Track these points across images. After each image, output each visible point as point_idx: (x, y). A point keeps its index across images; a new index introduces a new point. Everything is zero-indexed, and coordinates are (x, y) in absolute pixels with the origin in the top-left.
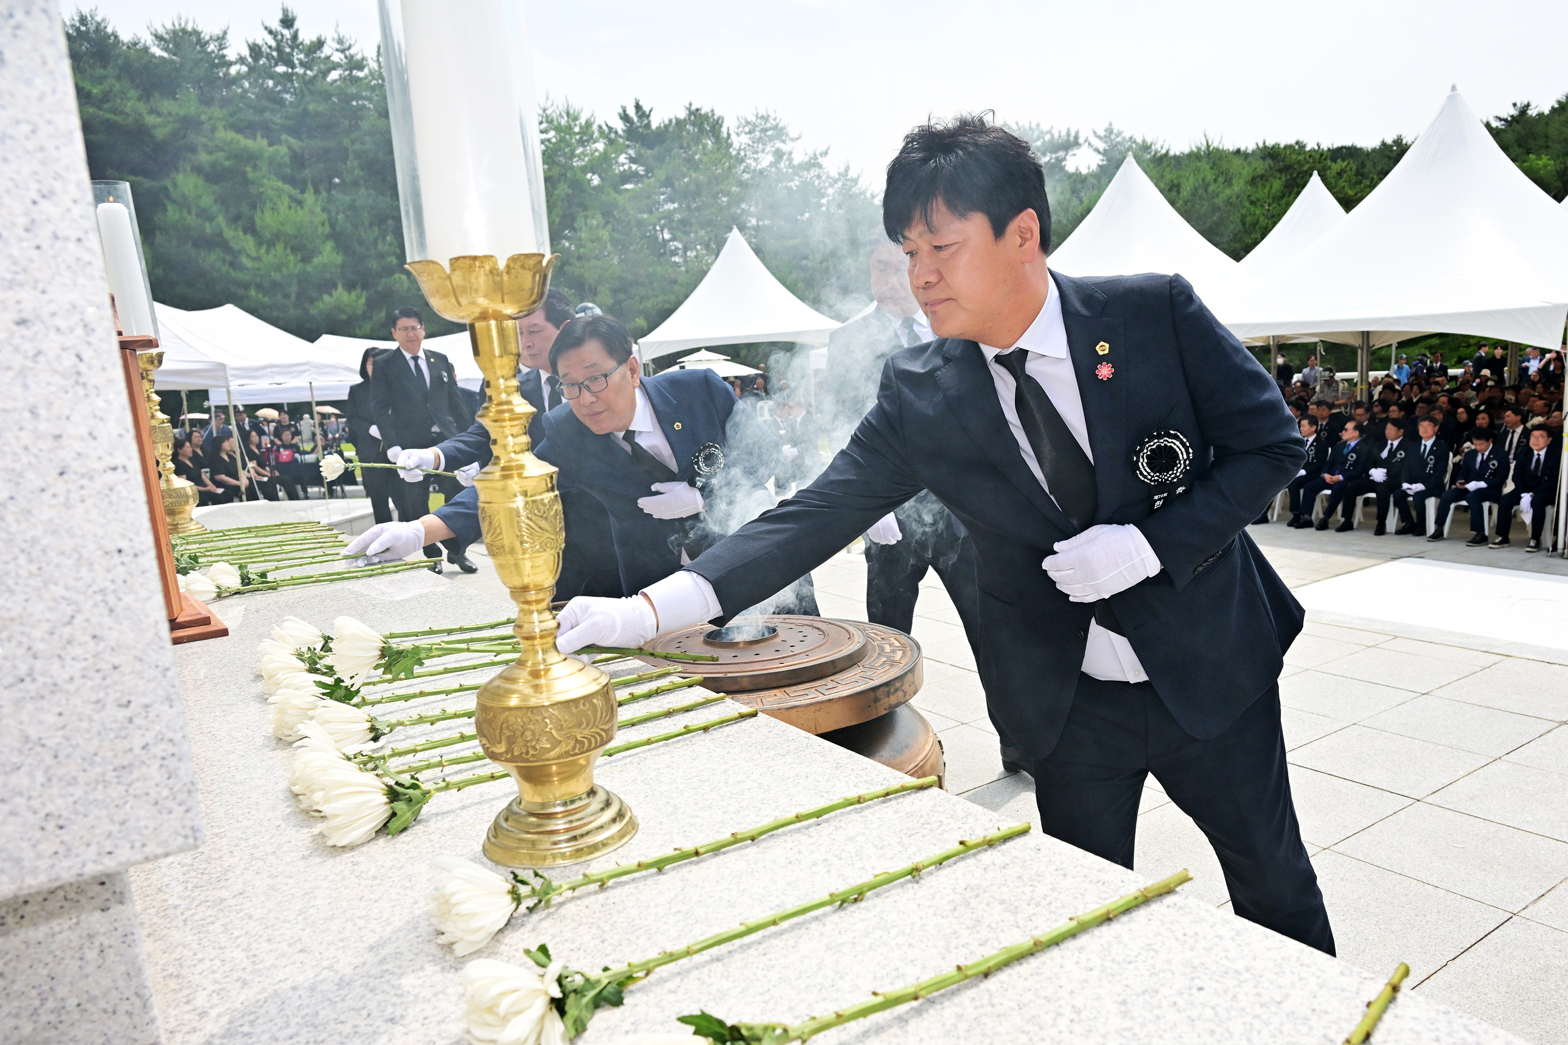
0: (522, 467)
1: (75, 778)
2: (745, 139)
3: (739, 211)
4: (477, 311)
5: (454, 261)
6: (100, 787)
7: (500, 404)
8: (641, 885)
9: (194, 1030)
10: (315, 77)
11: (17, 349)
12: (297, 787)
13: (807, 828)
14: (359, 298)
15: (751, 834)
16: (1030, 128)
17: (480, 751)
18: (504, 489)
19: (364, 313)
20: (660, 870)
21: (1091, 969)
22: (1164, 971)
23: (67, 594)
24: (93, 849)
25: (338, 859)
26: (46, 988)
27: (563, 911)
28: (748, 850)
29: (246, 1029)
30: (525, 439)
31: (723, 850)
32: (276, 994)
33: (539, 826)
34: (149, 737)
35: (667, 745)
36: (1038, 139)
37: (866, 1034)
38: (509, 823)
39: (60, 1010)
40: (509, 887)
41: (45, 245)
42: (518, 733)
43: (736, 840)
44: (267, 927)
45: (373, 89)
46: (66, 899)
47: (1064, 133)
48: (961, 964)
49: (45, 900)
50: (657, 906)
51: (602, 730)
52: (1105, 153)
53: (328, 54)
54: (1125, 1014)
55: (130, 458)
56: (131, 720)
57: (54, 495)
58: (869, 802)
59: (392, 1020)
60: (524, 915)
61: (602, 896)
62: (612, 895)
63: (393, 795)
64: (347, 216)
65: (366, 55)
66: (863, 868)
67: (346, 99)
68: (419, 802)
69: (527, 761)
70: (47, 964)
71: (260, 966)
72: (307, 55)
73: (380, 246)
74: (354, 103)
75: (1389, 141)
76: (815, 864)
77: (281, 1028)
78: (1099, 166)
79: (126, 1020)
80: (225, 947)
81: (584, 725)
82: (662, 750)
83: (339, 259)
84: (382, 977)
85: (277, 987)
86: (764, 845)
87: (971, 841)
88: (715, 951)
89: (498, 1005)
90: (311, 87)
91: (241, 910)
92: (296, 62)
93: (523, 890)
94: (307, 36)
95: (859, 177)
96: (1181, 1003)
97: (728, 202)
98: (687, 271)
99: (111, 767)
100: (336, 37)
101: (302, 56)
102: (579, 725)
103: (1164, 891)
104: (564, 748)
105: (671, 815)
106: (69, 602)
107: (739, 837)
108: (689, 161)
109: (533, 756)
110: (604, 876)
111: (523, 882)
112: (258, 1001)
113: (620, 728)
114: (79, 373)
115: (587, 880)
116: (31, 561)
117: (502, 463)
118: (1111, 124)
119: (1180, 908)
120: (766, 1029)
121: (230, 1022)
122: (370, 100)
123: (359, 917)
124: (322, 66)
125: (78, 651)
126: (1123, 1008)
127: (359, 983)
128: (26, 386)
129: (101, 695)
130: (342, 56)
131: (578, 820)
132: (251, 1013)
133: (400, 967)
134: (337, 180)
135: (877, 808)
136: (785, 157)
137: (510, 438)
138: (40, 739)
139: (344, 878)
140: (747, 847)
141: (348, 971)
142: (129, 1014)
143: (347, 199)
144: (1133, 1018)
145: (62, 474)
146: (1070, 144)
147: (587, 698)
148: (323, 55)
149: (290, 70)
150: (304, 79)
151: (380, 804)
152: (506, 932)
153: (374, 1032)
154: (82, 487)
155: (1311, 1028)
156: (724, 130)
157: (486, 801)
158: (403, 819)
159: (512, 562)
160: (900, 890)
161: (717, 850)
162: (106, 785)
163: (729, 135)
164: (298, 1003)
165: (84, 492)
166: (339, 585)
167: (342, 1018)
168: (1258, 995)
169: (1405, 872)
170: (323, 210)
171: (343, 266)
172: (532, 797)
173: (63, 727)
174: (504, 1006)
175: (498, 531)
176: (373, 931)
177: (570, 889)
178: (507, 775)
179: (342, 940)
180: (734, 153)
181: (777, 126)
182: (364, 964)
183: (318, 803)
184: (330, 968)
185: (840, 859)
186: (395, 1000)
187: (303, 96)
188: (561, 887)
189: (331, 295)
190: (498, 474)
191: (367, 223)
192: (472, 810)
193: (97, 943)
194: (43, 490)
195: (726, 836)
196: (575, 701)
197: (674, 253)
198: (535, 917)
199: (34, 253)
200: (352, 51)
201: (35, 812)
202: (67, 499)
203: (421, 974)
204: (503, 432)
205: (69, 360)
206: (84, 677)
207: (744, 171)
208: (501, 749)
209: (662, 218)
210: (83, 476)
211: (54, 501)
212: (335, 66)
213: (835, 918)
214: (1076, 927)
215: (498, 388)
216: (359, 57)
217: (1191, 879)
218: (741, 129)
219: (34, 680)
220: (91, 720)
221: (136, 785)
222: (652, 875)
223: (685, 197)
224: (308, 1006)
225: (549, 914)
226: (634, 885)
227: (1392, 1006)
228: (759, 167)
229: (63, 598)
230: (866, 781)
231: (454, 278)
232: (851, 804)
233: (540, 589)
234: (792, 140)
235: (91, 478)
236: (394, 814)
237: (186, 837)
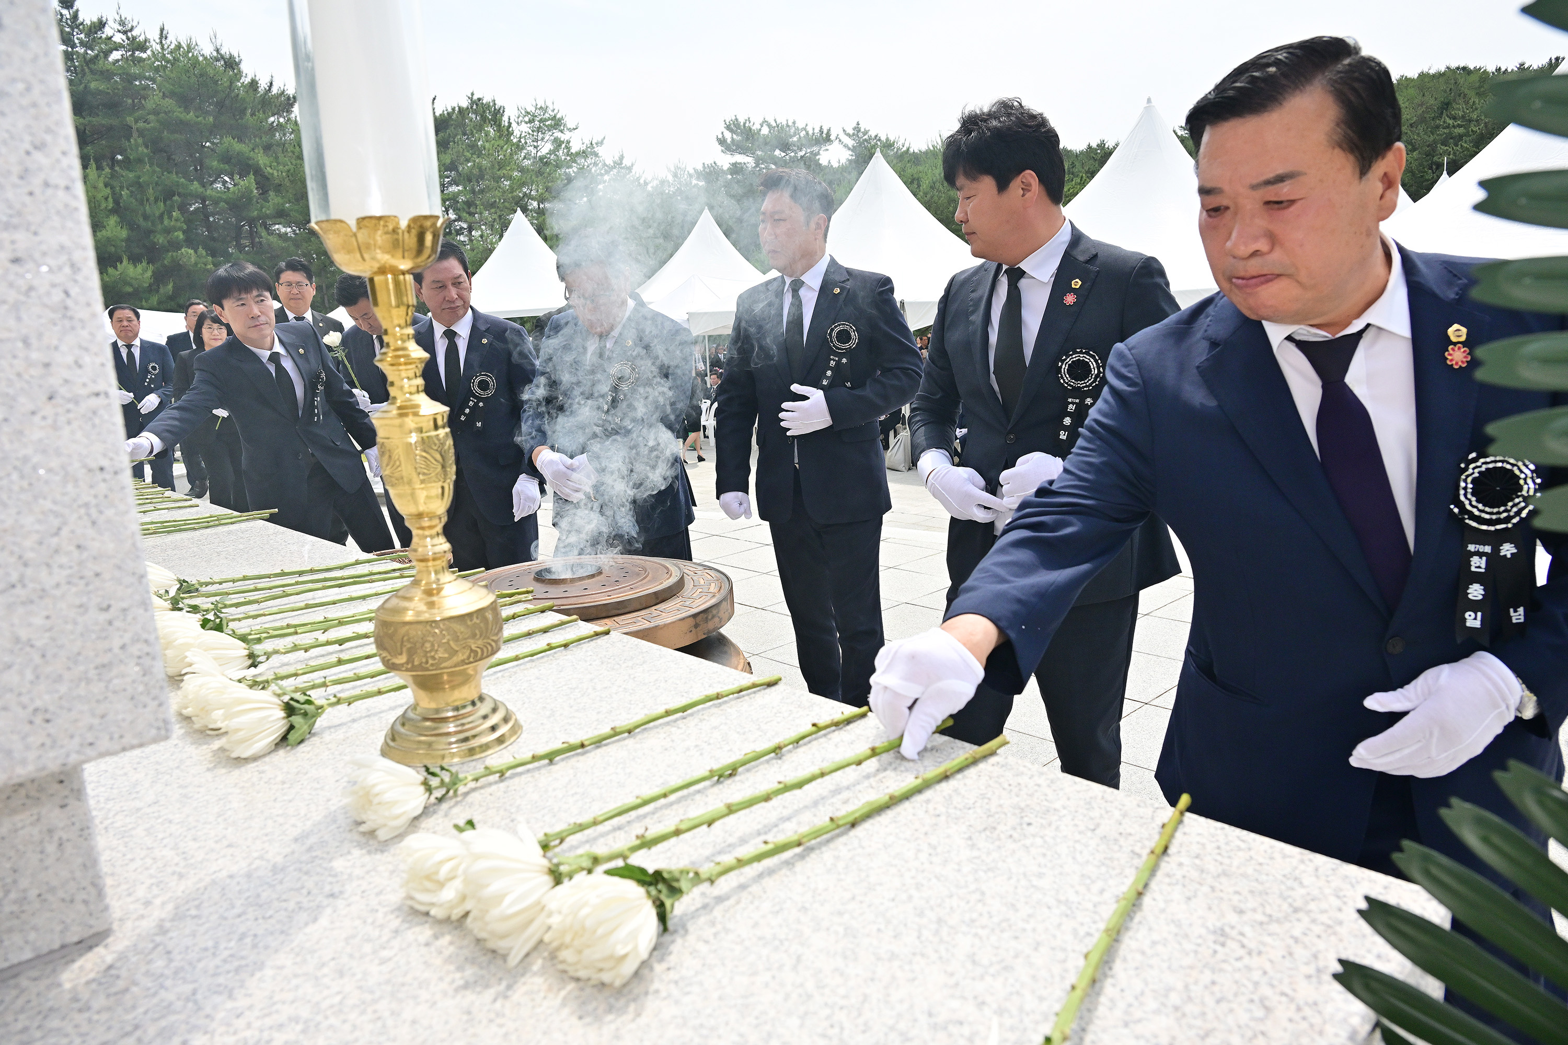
0: (417, 406)
1: (60, 676)
2: (525, 128)
3: (521, 195)
4: (376, 266)
5: (361, 221)
6: (83, 684)
7: (397, 350)
8: (536, 774)
9: (142, 917)
10: (97, 56)
11: (11, 285)
12: (189, 709)
13: (676, 721)
14: (145, 271)
15: (628, 727)
16: (788, 126)
17: (380, 667)
18: (401, 426)
19: (150, 285)
20: (551, 761)
21: (939, 816)
22: (997, 813)
23: (55, 508)
24: (77, 740)
25: (243, 769)
26: (9, 880)
27: (470, 798)
28: (627, 742)
29: (193, 912)
30: (420, 382)
31: (604, 742)
32: (214, 882)
33: (435, 729)
34: (127, 637)
35: (533, 661)
36: (795, 135)
37: (760, 876)
38: (406, 727)
39: (22, 901)
40: (420, 778)
41: (37, 191)
42: (418, 645)
43: (615, 733)
44: (189, 829)
45: (157, 70)
46: (28, 797)
47: (817, 130)
48: (833, 816)
49: (8, 798)
50: (554, 790)
51: (493, 640)
52: (853, 149)
53: (110, 34)
54: (973, 846)
55: (110, 385)
56: (110, 623)
57: (44, 418)
58: (725, 699)
59: (332, 895)
60: (434, 804)
61: (502, 785)
62: (514, 784)
63: (290, 710)
64: (132, 192)
65: (148, 37)
66: (731, 750)
67: (129, 79)
68: (314, 716)
69: (427, 670)
70: (10, 858)
71: (192, 861)
72: (87, 35)
73: (166, 222)
74: (137, 83)
75: (1094, 145)
76: (688, 749)
77: (227, 910)
78: (848, 160)
79: (82, 908)
80: (152, 848)
81: (478, 636)
82: (529, 665)
83: (124, 234)
84: (312, 862)
85: (213, 877)
86: (639, 736)
87: (822, 722)
88: (616, 821)
89: (437, 873)
90: (92, 66)
91: (159, 817)
92: (77, 41)
93: (434, 782)
94: (87, 16)
95: (632, 165)
96: (1015, 835)
97: (510, 186)
98: (472, 250)
99: (92, 666)
100: (118, 18)
101: (82, 36)
102: (474, 636)
103: (988, 752)
104: (460, 657)
105: (549, 717)
106: (56, 514)
107: (618, 730)
108: (473, 147)
109: (432, 665)
110: (504, 767)
111: (433, 774)
112: (198, 889)
113: (505, 642)
114: (66, 308)
115: (489, 771)
116: (22, 477)
117: (399, 403)
118: (858, 124)
119: (1003, 766)
120: (682, 872)
121: (177, 908)
122: (153, 80)
123: (278, 816)
124: (103, 46)
125: (64, 560)
126: (970, 842)
127: (292, 868)
128: (19, 319)
129: (84, 599)
130: (124, 37)
131: (469, 723)
132: (194, 900)
133: (328, 853)
134: (119, 157)
135: (733, 703)
136: (563, 146)
137: (406, 380)
138: (29, 640)
139: (253, 785)
140: (624, 739)
141: (279, 859)
142: (85, 902)
143: (131, 175)
144: (979, 849)
145: (51, 398)
146: (825, 138)
147: (481, 611)
148: (104, 36)
149: (70, 49)
150: (85, 58)
151: (278, 719)
152: (421, 819)
153: (318, 907)
154: (68, 411)
155: (1121, 847)
156: (505, 118)
157: (375, 714)
158: (301, 732)
159: (409, 492)
160: (766, 766)
161: (599, 742)
162: (89, 681)
163: (510, 124)
164: (238, 888)
165: (71, 416)
166: (178, 536)
167: (284, 897)
168: (1076, 825)
169: (1140, 763)
170: (106, 185)
171: (128, 240)
172: (428, 703)
173: (50, 629)
174: (444, 872)
175: (398, 463)
176: (294, 826)
177: (473, 780)
178: (404, 687)
179: (267, 835)
180: (515, 141)
181: (555, 116)
182: (293, 853)
183: (215, 721)
184: (261, 858)
185: (709, 744)
186: (330, 879)
187: (84, 74)
188: (466, 778)
189: (116, 268)
190: (395, 412)
191: (152, 199)
192: (362, 722)
193: (56, 838)
194: (33, 413)
195: (606, 730)
196: (470, 615)
197: (459, 232)
198: (445, 806)
199: (28, 199)
200: (135, 33)
201: (24, 707)
202: (55, 421)
203: (349, 857)
204: (400, 375)
205: (57, 296)
206: (69, 583)
207: (525, 158)
208: (402, 659)
209: (448, 200)
210: (69, 401)
211: (43, 423)
212: (117, 47)
213: (716, 789)
214: (921, 784)
215: (394, 335)
216: (142, 38)
217: (1008, 743)
218: (521, 118)
219: (24, 586)
220: (75, 623)
221: (116, 681)
222: (544, 766)
223: (470, 181)
224: (248, 890)
225: (457, 803)
226: (529, 775)
227: (1181, 826)
228: (539, 154)
229: (51, 511)
230: (719, 682)
231: (360, 236)
232: (711, 700)
233: (431, 516)
234: (570, 130)
235: (77, 403)
236: (292, 727)
237: (159, 729)
